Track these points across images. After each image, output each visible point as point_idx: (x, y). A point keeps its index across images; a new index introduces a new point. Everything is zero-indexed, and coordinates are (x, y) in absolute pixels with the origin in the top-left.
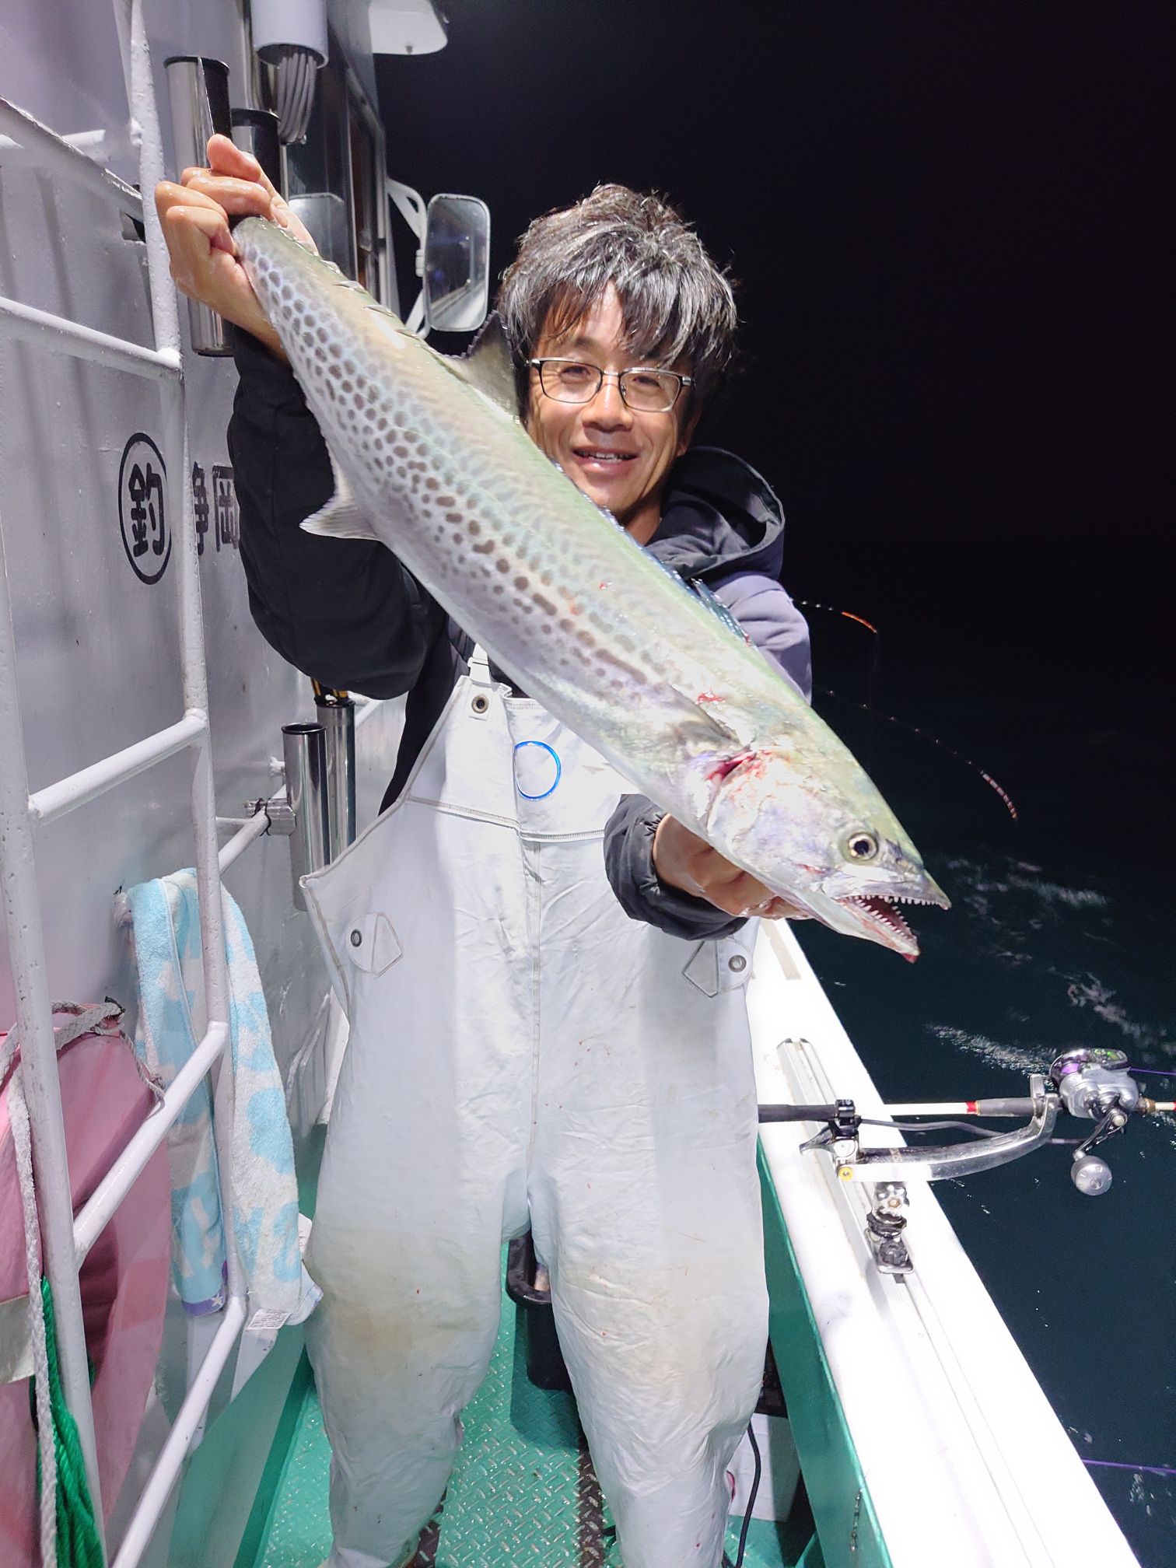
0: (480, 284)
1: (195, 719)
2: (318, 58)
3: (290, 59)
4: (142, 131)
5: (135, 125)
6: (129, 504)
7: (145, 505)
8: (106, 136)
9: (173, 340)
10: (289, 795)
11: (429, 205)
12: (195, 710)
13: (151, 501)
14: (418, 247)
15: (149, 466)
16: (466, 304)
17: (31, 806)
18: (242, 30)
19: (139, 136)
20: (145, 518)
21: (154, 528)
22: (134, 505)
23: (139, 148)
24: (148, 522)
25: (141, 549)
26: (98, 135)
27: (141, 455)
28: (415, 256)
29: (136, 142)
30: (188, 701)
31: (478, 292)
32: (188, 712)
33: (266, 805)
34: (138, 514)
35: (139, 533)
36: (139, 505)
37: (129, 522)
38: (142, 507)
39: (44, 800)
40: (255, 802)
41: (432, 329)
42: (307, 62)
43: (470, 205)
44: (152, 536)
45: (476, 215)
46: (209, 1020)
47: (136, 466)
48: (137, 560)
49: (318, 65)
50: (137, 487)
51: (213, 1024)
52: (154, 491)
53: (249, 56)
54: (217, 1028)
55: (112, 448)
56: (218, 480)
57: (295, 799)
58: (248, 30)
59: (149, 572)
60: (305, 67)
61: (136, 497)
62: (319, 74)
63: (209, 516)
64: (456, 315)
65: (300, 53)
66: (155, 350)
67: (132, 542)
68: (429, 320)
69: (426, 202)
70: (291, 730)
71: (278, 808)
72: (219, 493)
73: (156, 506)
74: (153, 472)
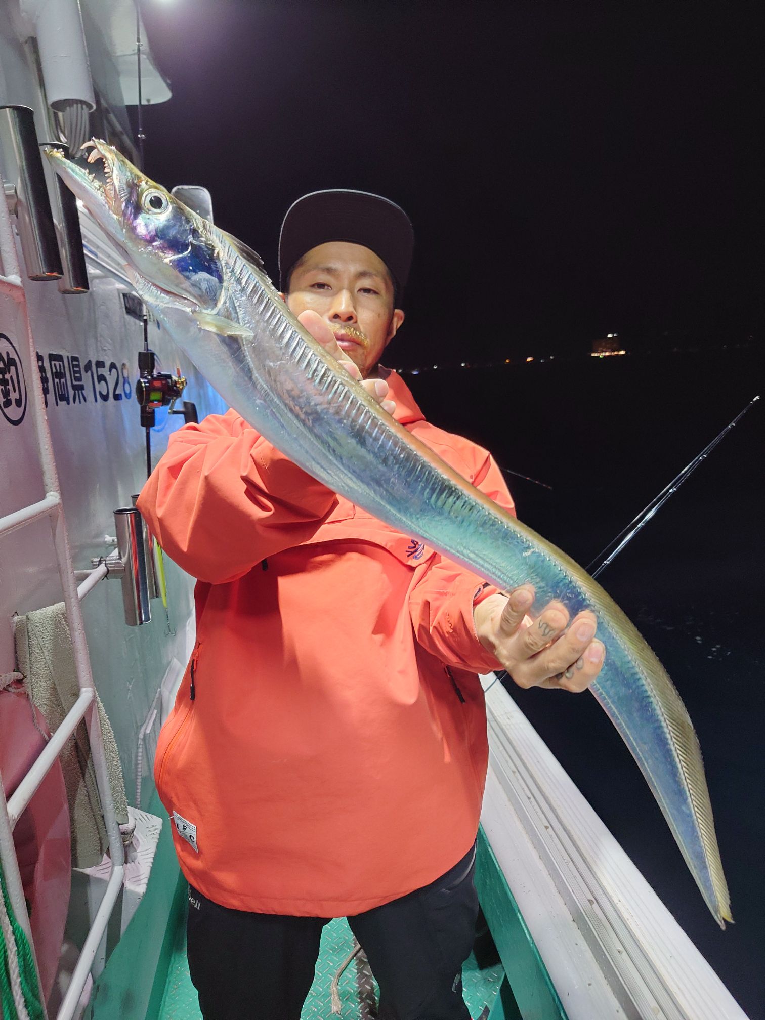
1: (52, 498)
2: (89, 106)
3: (72, 108)
7: (7, 376)
9: (15, 270)
10: (120, 554)
12: (52, 493)
13: (11, 374)
15: (8, 354)
18: (40, 94)
20: (8, 385)
21: (15, 391)
25: (8, 403)
27: (2, 347)
30: (47, 488)
32: (48, 495)
33: (105, 560)
35: (6, 394)
36: (3, 376)
38: (6, 378)
40: (98, 559)
42: (82, 109)
43: (197, 192)
44: (14, 396)
45: (202, 197)
46: (80, 686)
48: (6, 411)
49: (90, 110)
50: (1, 365)
51: (84, 689)
52: (12, 368)
53: (46, 108)
54: (86, 691)
56: (53, 363)
57: (124, 556)
58: (43, 94)
59: (15, 418)
60: (82, 113)
61: (2, 371)
62: (91, 116)
63: (49, 384)
65: (77, 104)
66: (5, 276)
67: (2, 399)
70: (120, 512)
71: (114, 561)
72: (54, 370)
73: (15, 378)
74: (11, 356)
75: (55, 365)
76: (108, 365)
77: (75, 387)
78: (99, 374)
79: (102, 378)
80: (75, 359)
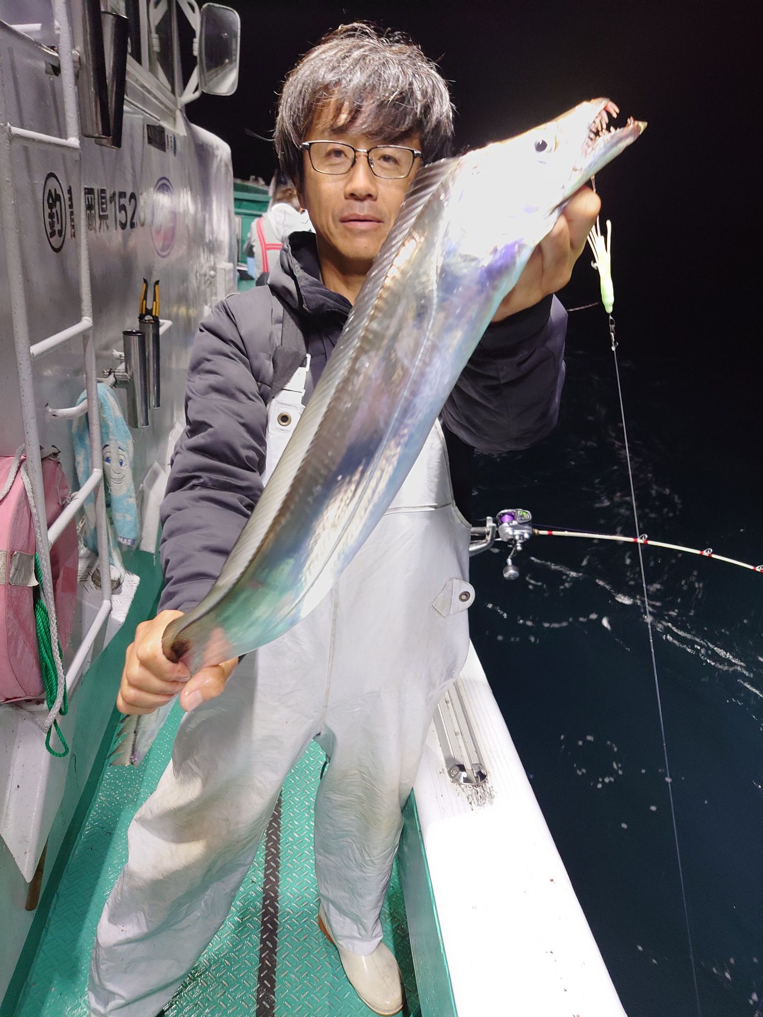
0: (234, 64)
1: (86, 322)
4: (61, 27)
5: (57, 23)
6: (48, 211)
7: (54, 211)
8: (42, 27)
9: (76, 134)
10: (126, 368)
11: (202, 9)
12: (86, 318)
13: (56, 208)
14: (194, 36)
15: (55, 190)
16: (224, 77)
17: (31, 352)
19: (59, 29)
20: (54, 218)
22: (49, 211)
23: (59, 35)
24: (55, 220)
25: (53, 234)
26: (37, 26)
27: (52, 183)
28: (192, 43)
29: (57, 32)
30: (83, 313)
31: (231, 70)
32: (83, 318)
33: (114, 372)
34: (51, 216)
35: (52, 225)
36: (51, 211)
37: (48, 220)
39: (36, 349)
40: (108, 370)
41: (203, 92)
43: (228, 12)
44: (57, 227)
45: (231, 19)
46: (93, 468)
47: (50, 190)
48: (51, 239)
50: (51, 201)
51: (95, 470)
52: (58, 203)
54: (96, 471)
55: (39, 181)
56: (87, 196)
57: (130, 370)
59: (56, 247)
61: (51, 206)
64: (218, 83)
66: (66, 139)
67: (49, 231)
68: (201, 86)
69: (200, 7)
70: (127, 333)
71: (121, 374)
72: (87, 203)
73: (59, 212)
74: (57, 193)
75: (88, 198)
76: (128, 195)
77: (101, 217)
78: (121, 204)
79: (123, 208)
80: (103, 191)
